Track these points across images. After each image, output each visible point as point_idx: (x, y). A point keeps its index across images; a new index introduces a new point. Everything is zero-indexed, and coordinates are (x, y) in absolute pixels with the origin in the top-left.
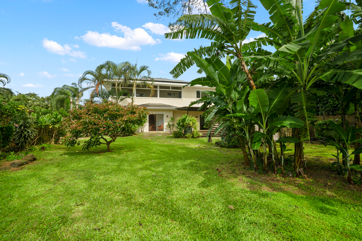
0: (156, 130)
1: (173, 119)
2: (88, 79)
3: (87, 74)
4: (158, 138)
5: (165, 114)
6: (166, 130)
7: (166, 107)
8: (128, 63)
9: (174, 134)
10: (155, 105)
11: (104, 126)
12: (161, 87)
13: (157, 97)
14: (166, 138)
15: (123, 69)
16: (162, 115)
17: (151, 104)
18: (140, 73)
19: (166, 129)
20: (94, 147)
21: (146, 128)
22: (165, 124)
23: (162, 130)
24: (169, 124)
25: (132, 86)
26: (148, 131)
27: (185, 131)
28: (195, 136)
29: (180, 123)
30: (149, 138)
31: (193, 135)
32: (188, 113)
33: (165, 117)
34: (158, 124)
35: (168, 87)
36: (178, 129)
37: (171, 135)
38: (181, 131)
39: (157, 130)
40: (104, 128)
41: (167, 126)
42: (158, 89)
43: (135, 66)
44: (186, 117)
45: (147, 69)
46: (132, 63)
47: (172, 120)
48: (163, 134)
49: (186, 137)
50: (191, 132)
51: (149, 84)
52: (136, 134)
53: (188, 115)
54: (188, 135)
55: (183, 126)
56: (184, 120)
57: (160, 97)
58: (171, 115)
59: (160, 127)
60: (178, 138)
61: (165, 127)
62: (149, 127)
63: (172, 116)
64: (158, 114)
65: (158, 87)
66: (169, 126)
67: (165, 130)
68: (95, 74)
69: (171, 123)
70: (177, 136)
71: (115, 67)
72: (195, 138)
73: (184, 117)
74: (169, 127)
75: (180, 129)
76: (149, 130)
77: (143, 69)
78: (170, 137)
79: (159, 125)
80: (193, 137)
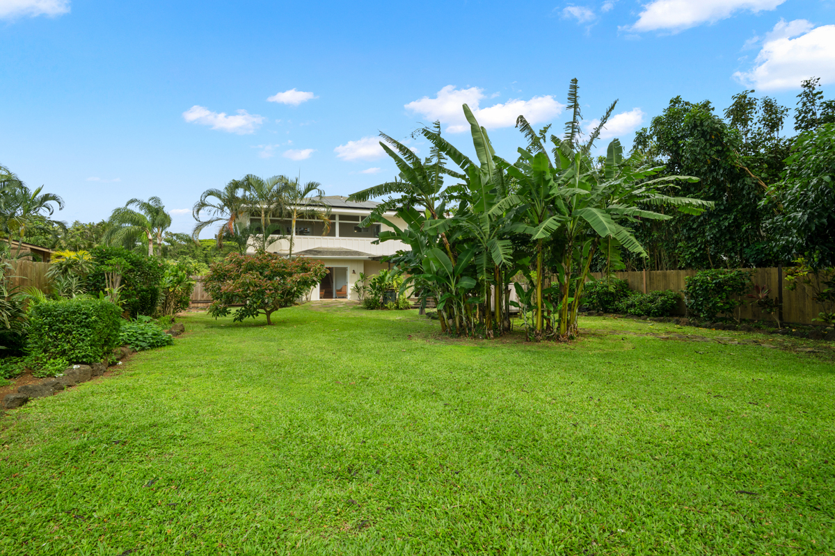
0: (332, 298)
1: (364, 277)
2: (211, 205)
3: (209, 195)
4: (338, 310)
5: (350, 268)
6: (351, 297)
7: (352, 255)
8: (285, 178)
9: (366, 302)
10: (331, 252)
11: (270, 287)
12: (342, 217)
13: (334, 235)
14: (352, 309)
15: (275, 188)
16: (345, 269)
17: (323, 248)
18: (304, 194)
19: (351, 294)
20: (251, 317)
21: (315, 294)
22: (350, 286)
23: (345, 297)
24: (357, 286)
25: (289, 215)
26: (319, 299)
27: (385, 299)
28: (401, 306)
29: (375, 283)
30: (321, 310)
31: (398, 303)
32: (389, 267)
33: (349, 273)
34: (336, 286)
35: (356, 218)
36: (372, 294)
37: (361, 306)
38: (377, 298)
39: (334, 296)
40: (270, 290)
41: (353, 290)
42: (337, 222)
43: (294, 181)
44: (386, 274)
45: (318, 188)
46: (291, 178)
47: (362, 278)
48: (347, 303)
49: (386, 308)
50: (394, 299)
51: (321, 212)
52: (297, 304)
53: (389, 269)
54: (390, 304)
55: (380, 289)
56: (382, 279)
57: (340, 236)
58: (360, 269)
59: (340, 290)
60: (372, 309)
61: (349, 291)
62: (320, 291)
63: (362, 272)
64: (336, 268)
65: (337, 218)
66: (357, 289)
67: (349, 297)
68: (222, 195)
69: (360, 285)
70: (371, 305)
71: (259, 184)
72: (401, 309)
73: (382, 274)
74: (358, 292)
75: (376, 294)
76: (321, 298)
77: (311, 187)
78: (358, 308)
79: (339, 288)
80: (397, 308)
